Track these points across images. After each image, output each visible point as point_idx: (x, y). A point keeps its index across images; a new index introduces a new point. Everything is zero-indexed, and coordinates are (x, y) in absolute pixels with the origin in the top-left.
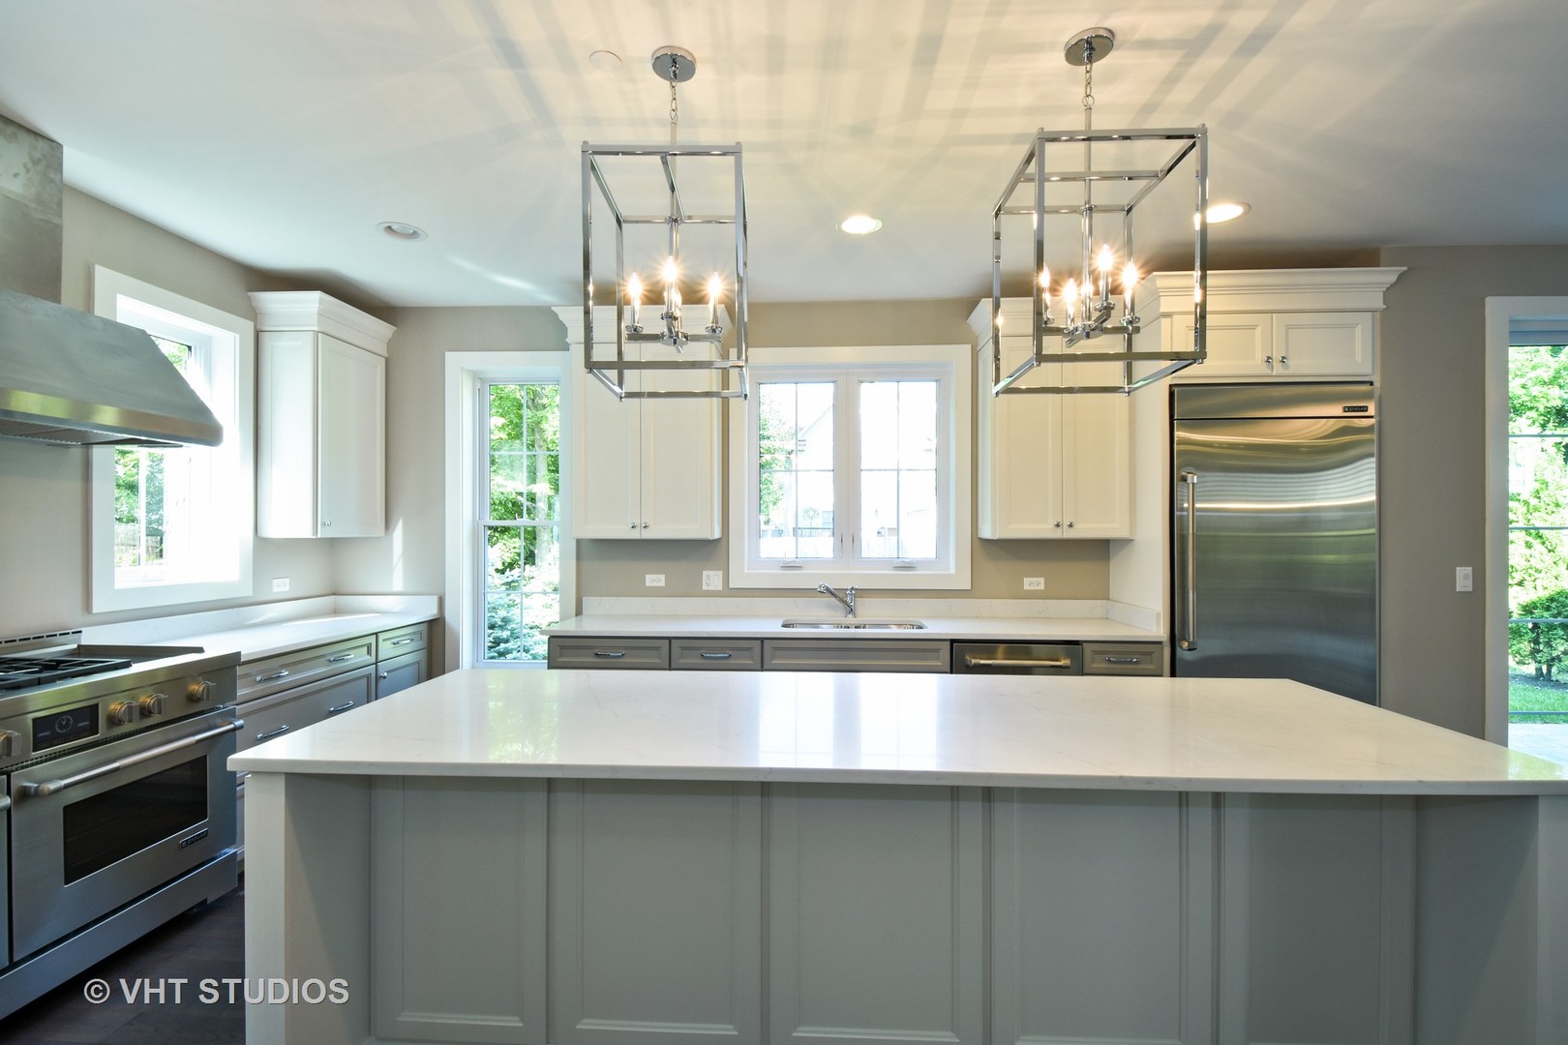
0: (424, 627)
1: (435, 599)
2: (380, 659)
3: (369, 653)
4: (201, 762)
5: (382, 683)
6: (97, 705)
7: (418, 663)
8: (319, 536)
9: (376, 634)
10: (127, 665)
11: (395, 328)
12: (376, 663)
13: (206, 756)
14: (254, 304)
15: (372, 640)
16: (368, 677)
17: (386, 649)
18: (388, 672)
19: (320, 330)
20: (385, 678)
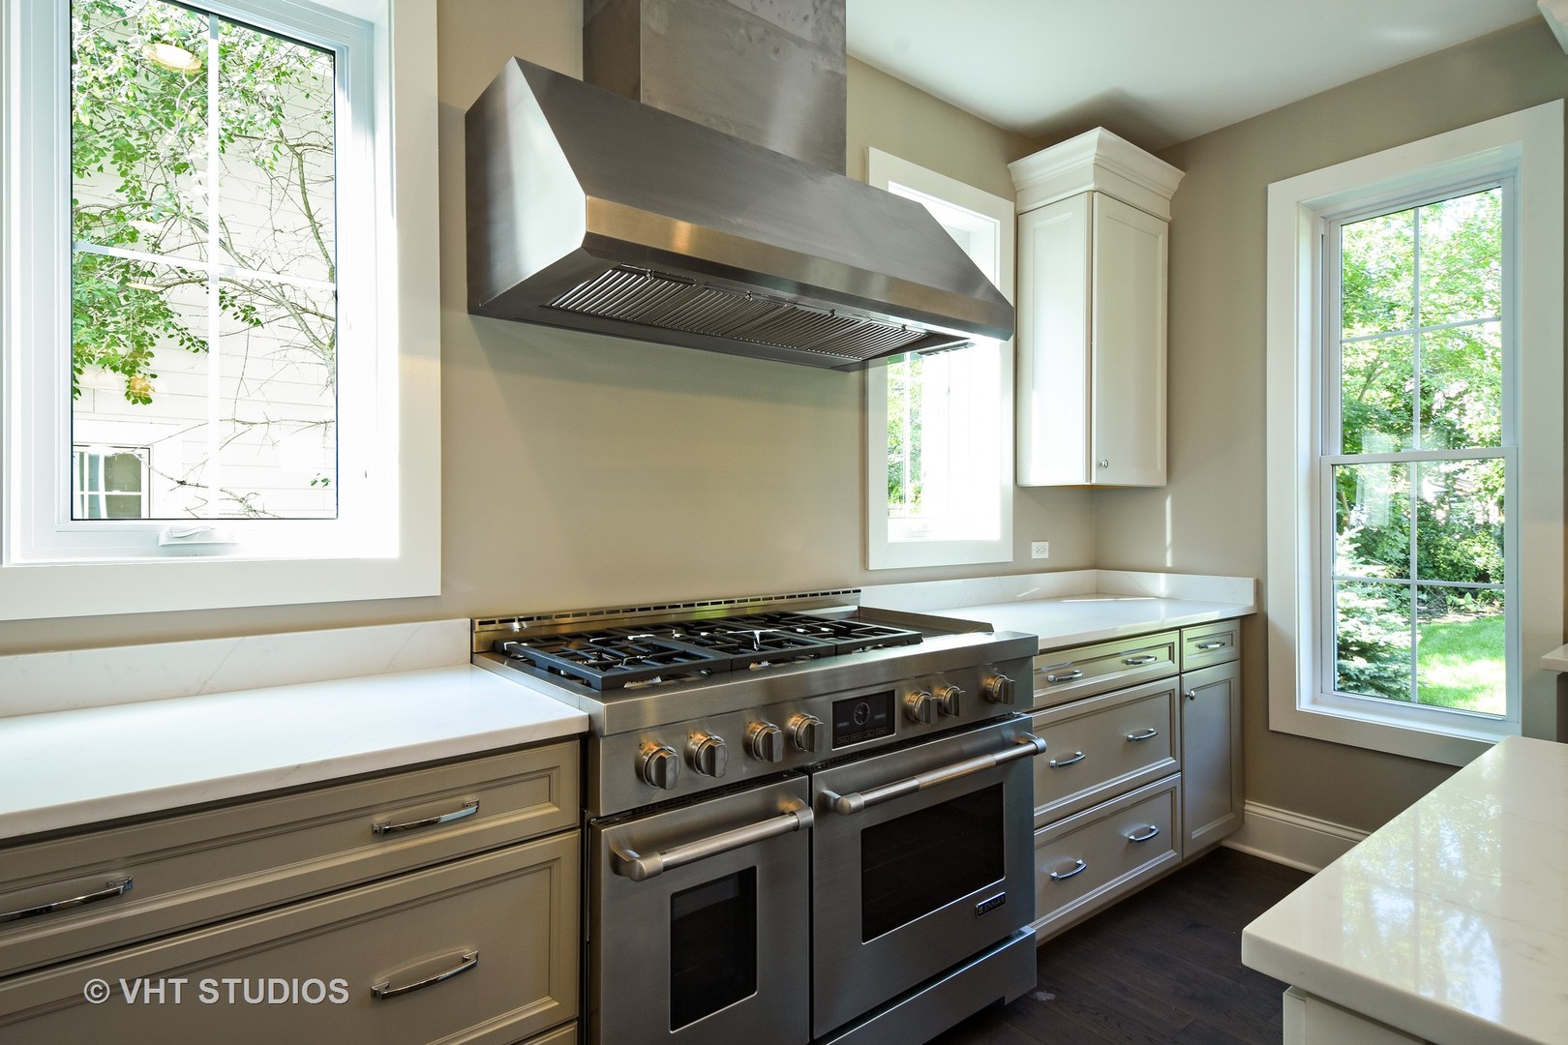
0: (1234, 626)
1: (1248, 584)
2: (1185, 667)
3: (1171, 657)
4: (997, 790)
5: (1188, 703)
6: (893, 691)
7: (1229, 681)
8: (1094, 482)
9: (1179, 628)
10: (916, 640)
11: (1183, 174)
12: (1181, 673)
13: (1002, 783)
14: (1014, 179)
15: (1174, 637)
16: (1171, 693)
17: (1192, 656)
18: (1194, 689)
19: (1097, 188)
20: (1192, 698)
